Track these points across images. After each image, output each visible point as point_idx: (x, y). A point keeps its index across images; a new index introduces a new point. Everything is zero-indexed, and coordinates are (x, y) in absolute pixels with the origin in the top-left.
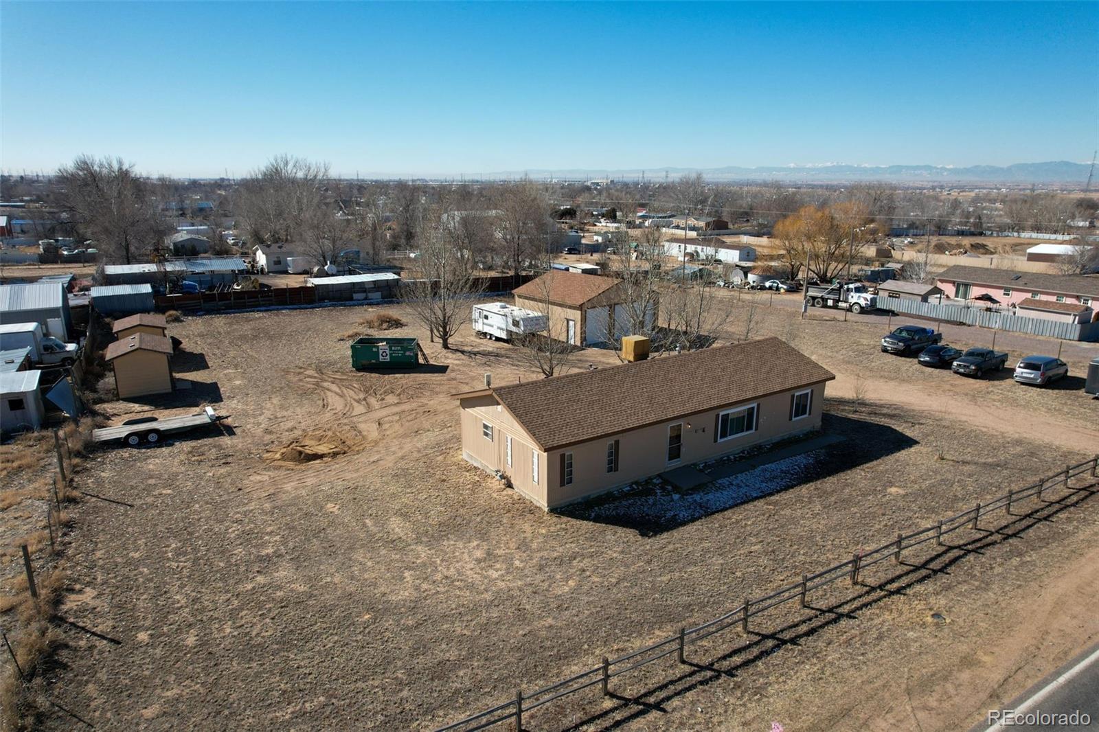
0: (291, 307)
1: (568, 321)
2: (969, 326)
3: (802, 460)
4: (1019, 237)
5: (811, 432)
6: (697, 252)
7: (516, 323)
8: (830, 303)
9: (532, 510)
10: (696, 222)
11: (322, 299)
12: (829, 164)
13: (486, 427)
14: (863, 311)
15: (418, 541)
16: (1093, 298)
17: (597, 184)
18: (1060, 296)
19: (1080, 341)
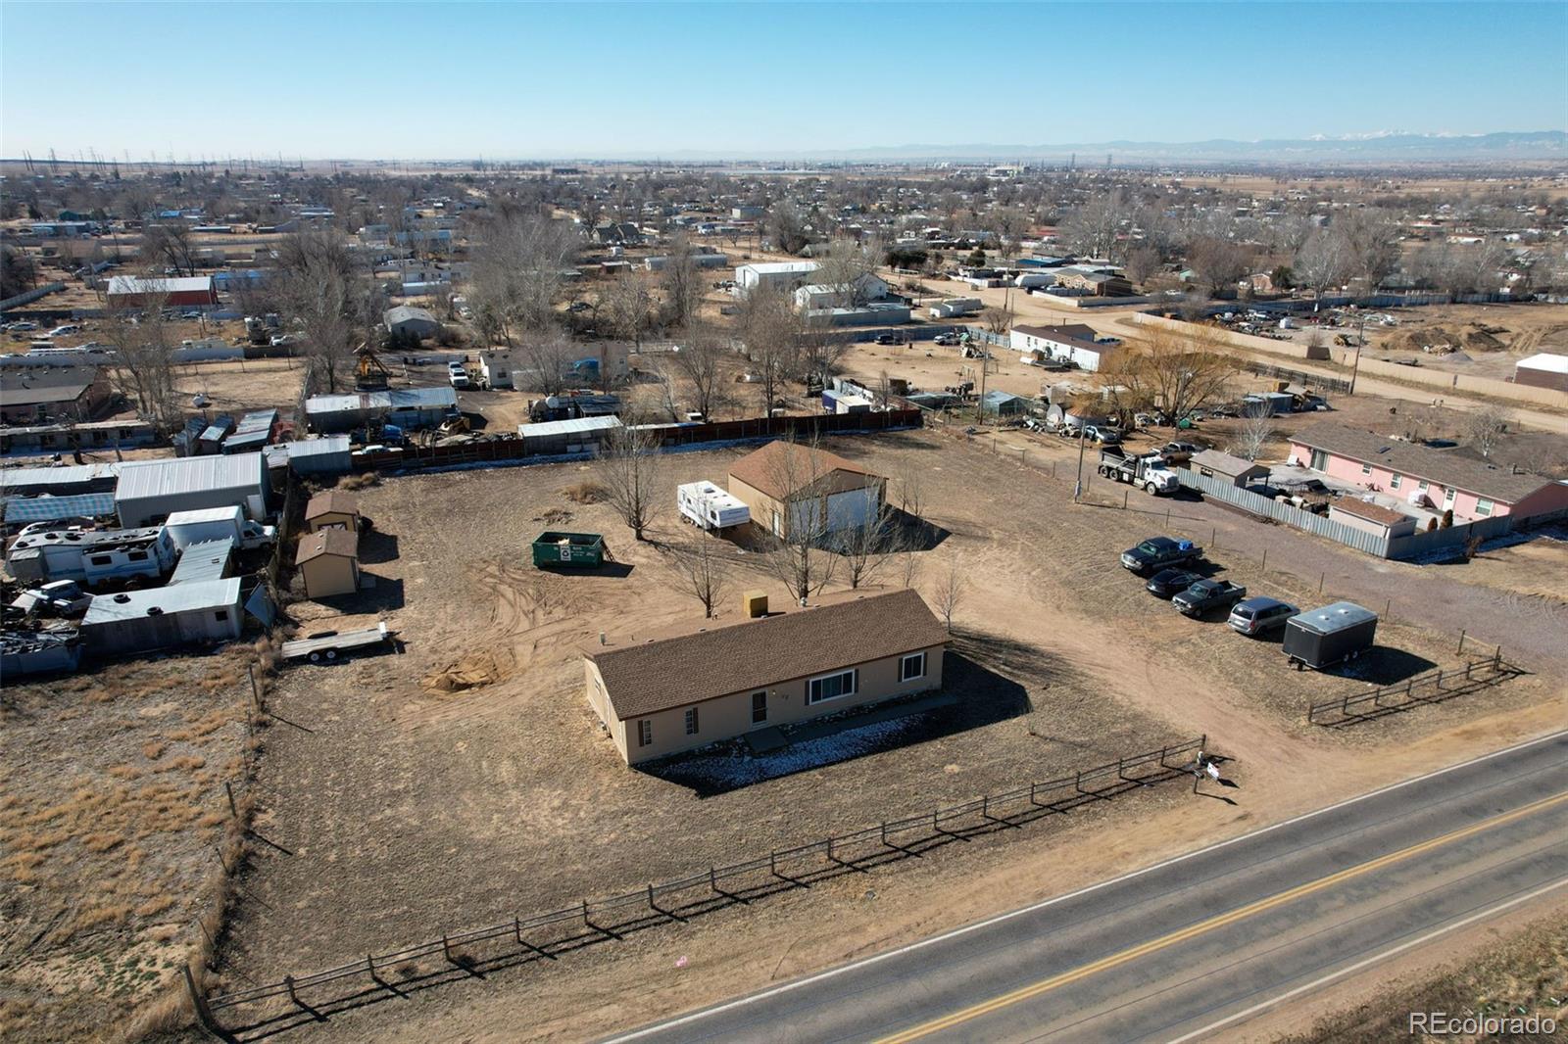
0: (496, 463)
1: (773, 512)
2: (1278, 524)
3: (893, 726)
5: (927, 692)
6: (1048, 349)
7: (713, 515)
8: (1126, 477)
10: (1085, 281)
11: (532, 453)
12: (1381, 134)
14: (1158, 493)
15: (516, 786)
16: (1458, 491)
17: (1005, 173)
18: (1423, 483)
19: (1388, 558)
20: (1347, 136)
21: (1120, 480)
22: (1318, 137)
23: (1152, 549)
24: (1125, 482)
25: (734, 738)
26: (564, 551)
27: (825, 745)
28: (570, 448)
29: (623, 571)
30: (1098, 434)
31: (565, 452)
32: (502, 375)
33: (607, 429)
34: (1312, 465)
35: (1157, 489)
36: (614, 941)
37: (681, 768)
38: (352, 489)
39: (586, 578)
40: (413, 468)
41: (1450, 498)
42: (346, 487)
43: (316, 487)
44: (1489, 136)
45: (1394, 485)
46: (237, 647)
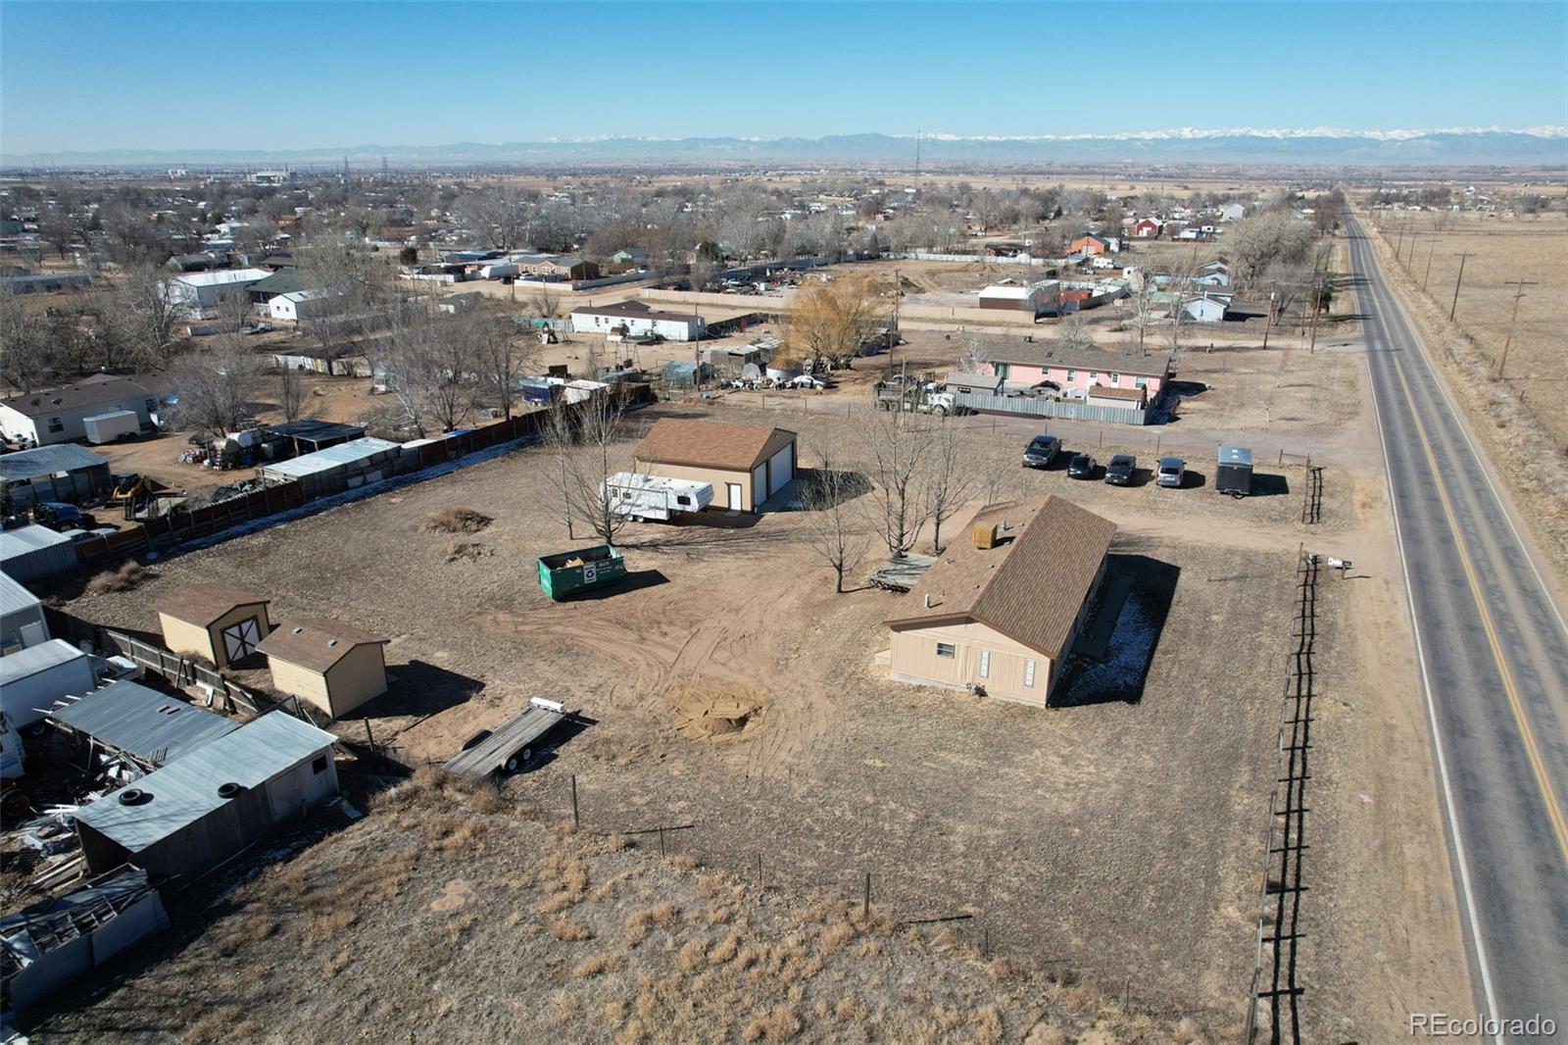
1: (729, 485)
2: (1049, 418)
4: (917, 259)
6: (622, 326)
7: (683, 500)
8: (908, 406)
9: (1029, 712)
10: (554, 267)
11: (311, 497)
12: (604, 137)
13: (940, 645)
14: (948, 413)
16: (1121, 374)
18: (1093, 373)
19: (1146, 424)
20: (578, 139)
21: (901, 409)
22: (554, 139)
23: (1037, 447)
26: (586, 572)
27: (1125, 635)
28: (351, 482)
31: (346, 488)
33: (385, 452)
35: (947, 410)
38: (122, 590)
40: (168, 548)
41: (1115, 381)
42: (107, 589)
43: (53, 601)
45: (1069, 379)
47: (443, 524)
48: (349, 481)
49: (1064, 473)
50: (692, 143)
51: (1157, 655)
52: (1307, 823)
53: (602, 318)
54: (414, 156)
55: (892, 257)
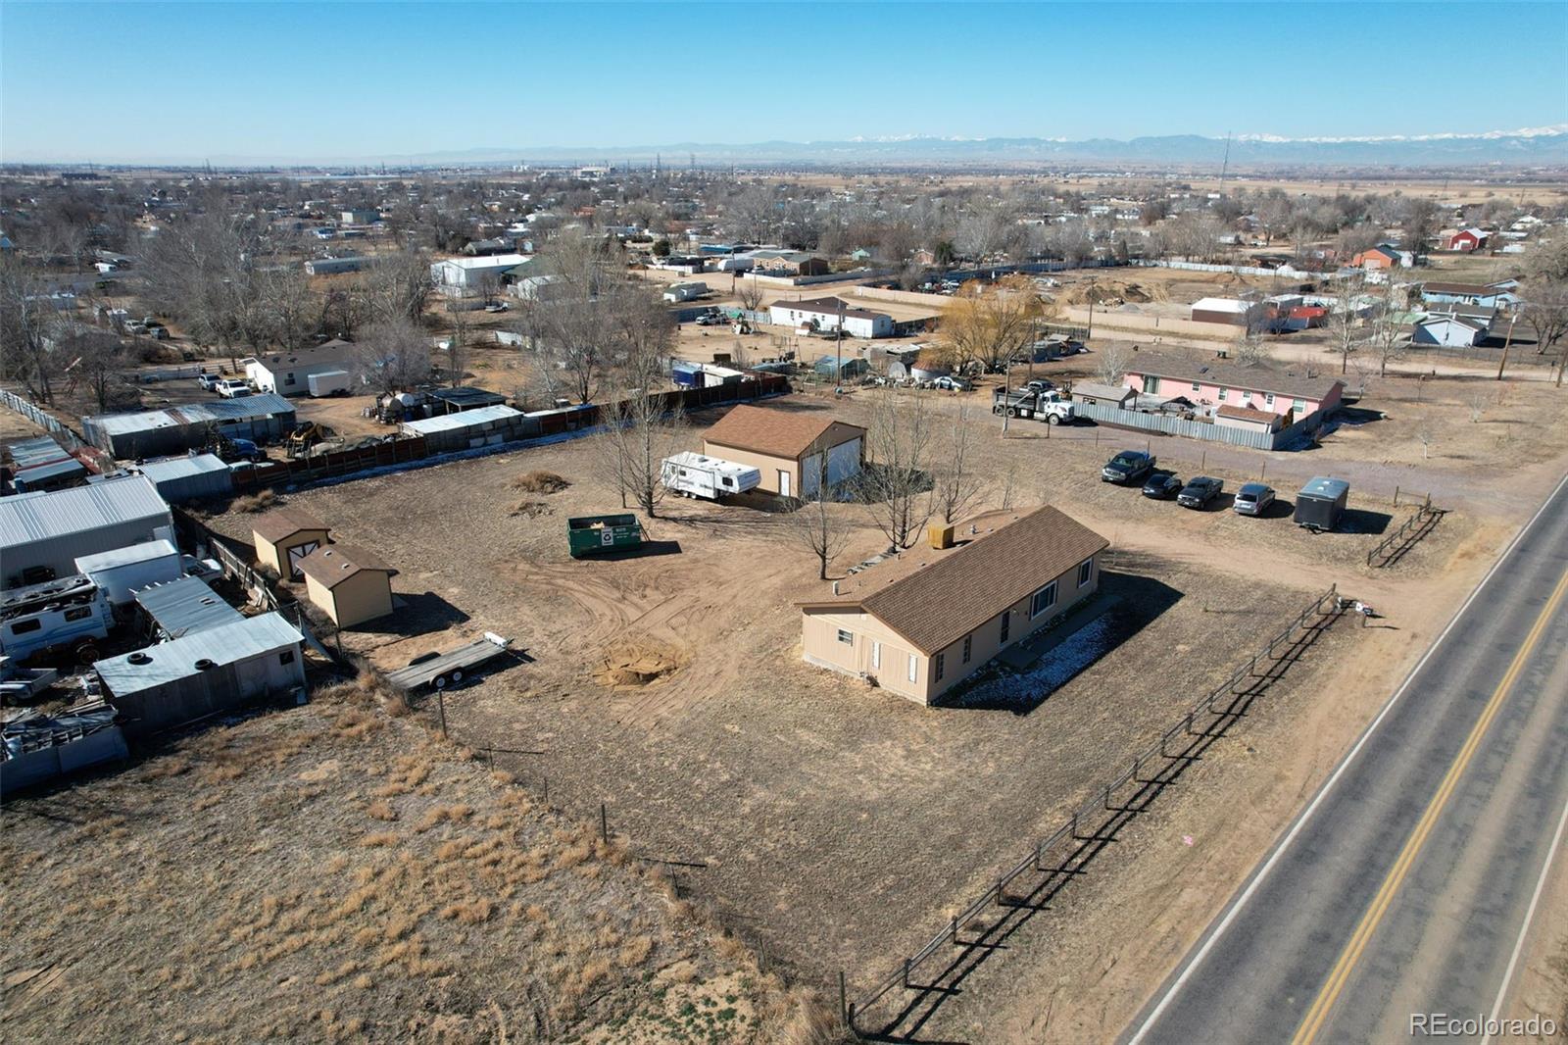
1: (780, 472)
2: (1171, 436)
4: (1168, 267)
5: (1091, 595)
6: (816, 321)
7: (727, 481)
8: (1024, 413)
9: (912, 706)
10: (786, 262)
11: (434, 452)
12: (908, 137)
13: (841, 632)
14: (1062, 422)
15: (841, 748)
16: (1277, 395)
17: (591, 174)
18: (1247, 392)
19: (1273, 449)
20: (883, 139)
21: (1018, 416)
22: (859, 139)
23: (1122, 462)
24: (1024, 417)
25: (989, 662)
26: (603, 535)
27: (1066, 651)
28: (473, 442)
29: (672, 548)
30: (954, 384)
31: (468, 447)
32: (291, 381)
33: (508, 418)
34: (1145, 390)
35: (1060, 420)
36: (1110, 845)
37: (972, 695)
38: (253, 511)
39: (639, 560)
40: (305, 482)
41: (1270, 402)
42: (244, 510)
43: (203, 514)
44: (988, 141)
45: (1221, 397)
46: (333, 689)
47: (524, 484)
48: (471, 441)
49: (1139, 491)
50: (996, 143)
51: (1086, 674)
52: (1104, 852)
53: (797, 312)
54: (727, 153)
55: (1141, 264)
